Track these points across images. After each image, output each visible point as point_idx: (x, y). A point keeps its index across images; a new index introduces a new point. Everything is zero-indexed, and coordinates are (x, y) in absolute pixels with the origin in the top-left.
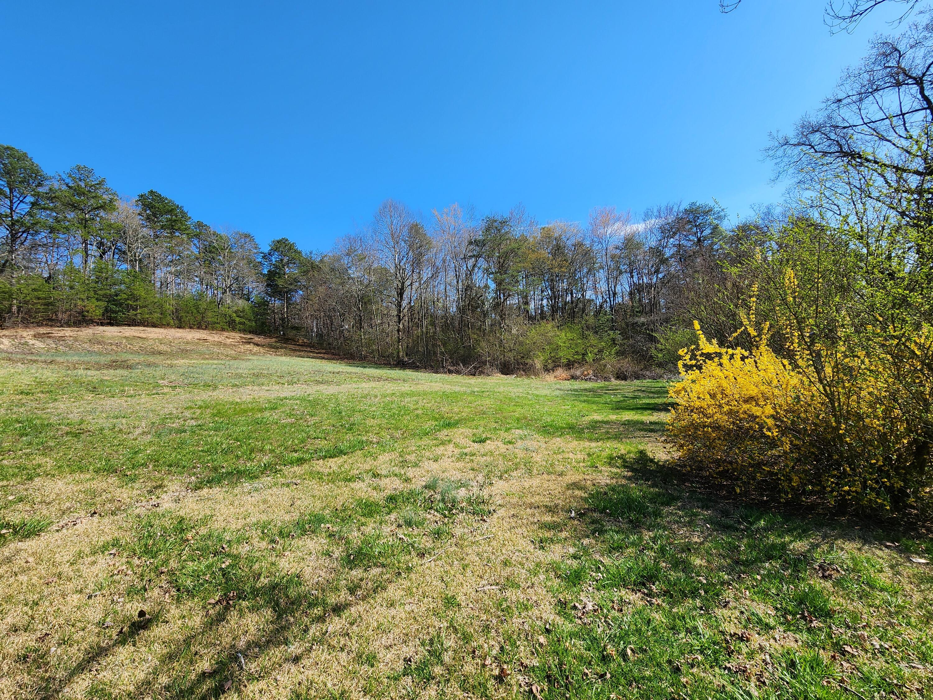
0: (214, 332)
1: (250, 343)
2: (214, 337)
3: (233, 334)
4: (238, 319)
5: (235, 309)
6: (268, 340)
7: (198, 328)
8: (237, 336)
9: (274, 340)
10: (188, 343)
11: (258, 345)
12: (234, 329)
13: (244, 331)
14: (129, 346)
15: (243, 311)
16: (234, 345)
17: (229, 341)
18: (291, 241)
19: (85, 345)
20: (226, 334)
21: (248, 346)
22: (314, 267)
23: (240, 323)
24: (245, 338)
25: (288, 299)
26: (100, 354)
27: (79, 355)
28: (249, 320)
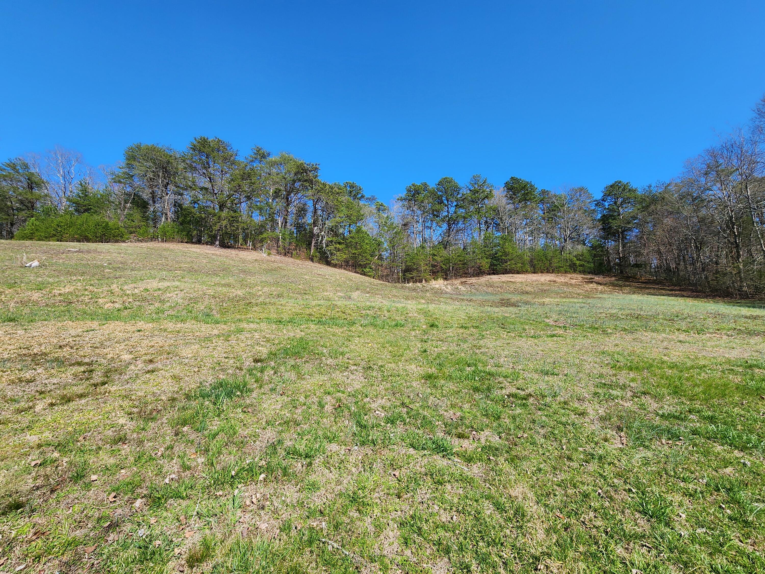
0: (560, 275)
1: (592, 282)
2: (561, 279)
3: (575, 275)
4: (578, 262)
5: (575, 253)
6: (607, 279)
7: (547, 272)
8: (580, 277)
9: (613, 279)
10: (542, 284)
11: (601, 284)
12: (575, 271)
13: (584, 272)
14: (508, 288)
15: (582, 255)
16: (579, 285)
17: (573, 281)
18: (624, 181)
19: (484, 288)
20: (569, 276)
21: (591, 285)
22: (654, 200)
23: (581, 266)
24: (587, 278)
25: (624, 238)
26: (492, 294)
27: (482, 295)
28: (588, 262)
